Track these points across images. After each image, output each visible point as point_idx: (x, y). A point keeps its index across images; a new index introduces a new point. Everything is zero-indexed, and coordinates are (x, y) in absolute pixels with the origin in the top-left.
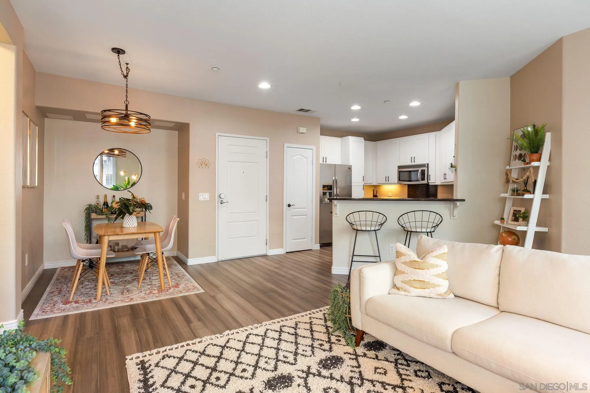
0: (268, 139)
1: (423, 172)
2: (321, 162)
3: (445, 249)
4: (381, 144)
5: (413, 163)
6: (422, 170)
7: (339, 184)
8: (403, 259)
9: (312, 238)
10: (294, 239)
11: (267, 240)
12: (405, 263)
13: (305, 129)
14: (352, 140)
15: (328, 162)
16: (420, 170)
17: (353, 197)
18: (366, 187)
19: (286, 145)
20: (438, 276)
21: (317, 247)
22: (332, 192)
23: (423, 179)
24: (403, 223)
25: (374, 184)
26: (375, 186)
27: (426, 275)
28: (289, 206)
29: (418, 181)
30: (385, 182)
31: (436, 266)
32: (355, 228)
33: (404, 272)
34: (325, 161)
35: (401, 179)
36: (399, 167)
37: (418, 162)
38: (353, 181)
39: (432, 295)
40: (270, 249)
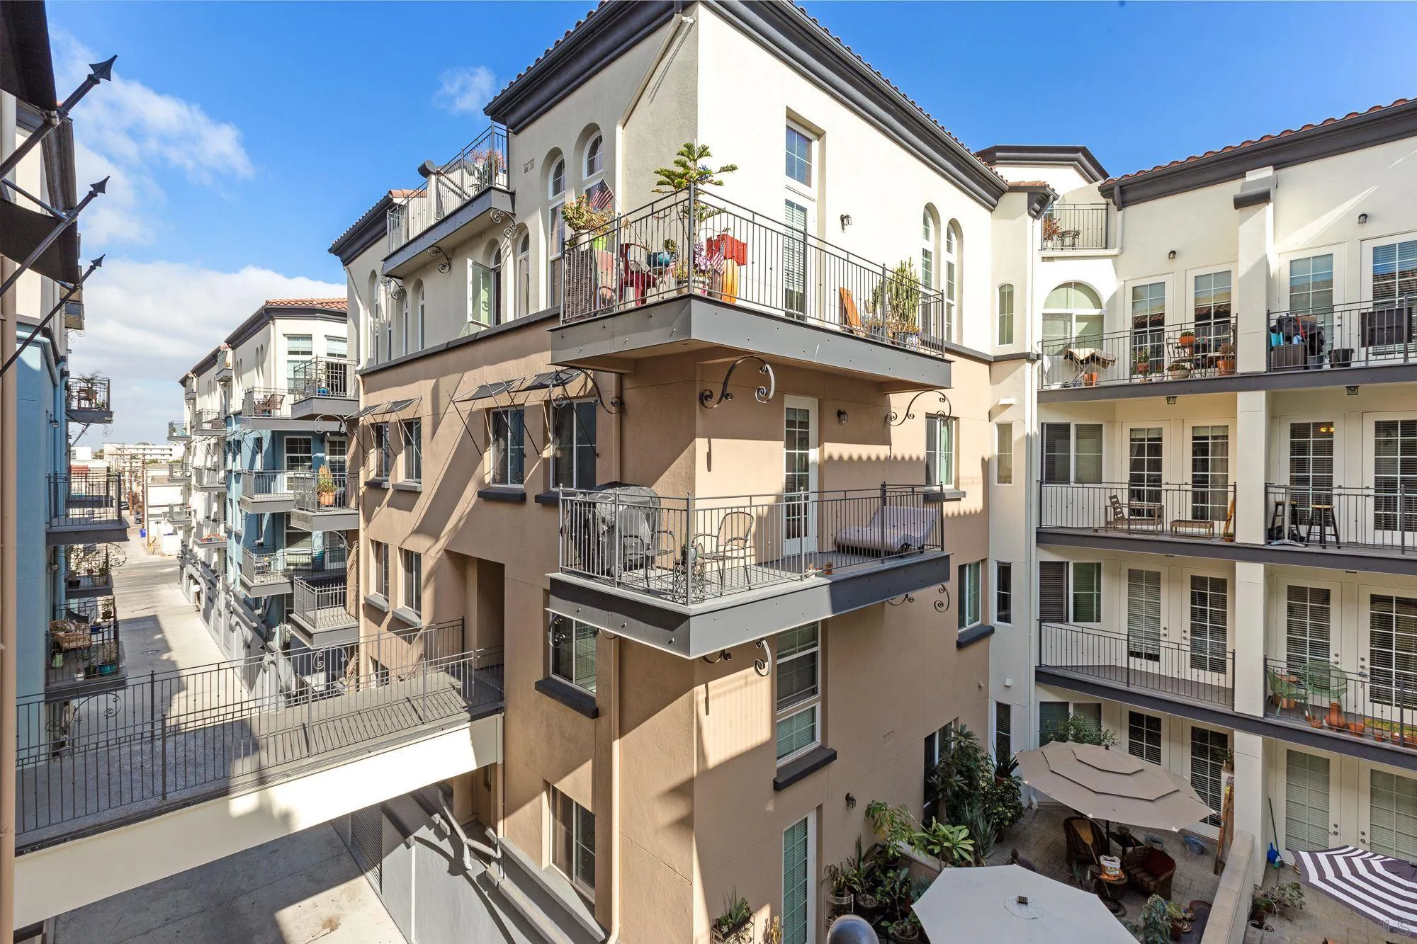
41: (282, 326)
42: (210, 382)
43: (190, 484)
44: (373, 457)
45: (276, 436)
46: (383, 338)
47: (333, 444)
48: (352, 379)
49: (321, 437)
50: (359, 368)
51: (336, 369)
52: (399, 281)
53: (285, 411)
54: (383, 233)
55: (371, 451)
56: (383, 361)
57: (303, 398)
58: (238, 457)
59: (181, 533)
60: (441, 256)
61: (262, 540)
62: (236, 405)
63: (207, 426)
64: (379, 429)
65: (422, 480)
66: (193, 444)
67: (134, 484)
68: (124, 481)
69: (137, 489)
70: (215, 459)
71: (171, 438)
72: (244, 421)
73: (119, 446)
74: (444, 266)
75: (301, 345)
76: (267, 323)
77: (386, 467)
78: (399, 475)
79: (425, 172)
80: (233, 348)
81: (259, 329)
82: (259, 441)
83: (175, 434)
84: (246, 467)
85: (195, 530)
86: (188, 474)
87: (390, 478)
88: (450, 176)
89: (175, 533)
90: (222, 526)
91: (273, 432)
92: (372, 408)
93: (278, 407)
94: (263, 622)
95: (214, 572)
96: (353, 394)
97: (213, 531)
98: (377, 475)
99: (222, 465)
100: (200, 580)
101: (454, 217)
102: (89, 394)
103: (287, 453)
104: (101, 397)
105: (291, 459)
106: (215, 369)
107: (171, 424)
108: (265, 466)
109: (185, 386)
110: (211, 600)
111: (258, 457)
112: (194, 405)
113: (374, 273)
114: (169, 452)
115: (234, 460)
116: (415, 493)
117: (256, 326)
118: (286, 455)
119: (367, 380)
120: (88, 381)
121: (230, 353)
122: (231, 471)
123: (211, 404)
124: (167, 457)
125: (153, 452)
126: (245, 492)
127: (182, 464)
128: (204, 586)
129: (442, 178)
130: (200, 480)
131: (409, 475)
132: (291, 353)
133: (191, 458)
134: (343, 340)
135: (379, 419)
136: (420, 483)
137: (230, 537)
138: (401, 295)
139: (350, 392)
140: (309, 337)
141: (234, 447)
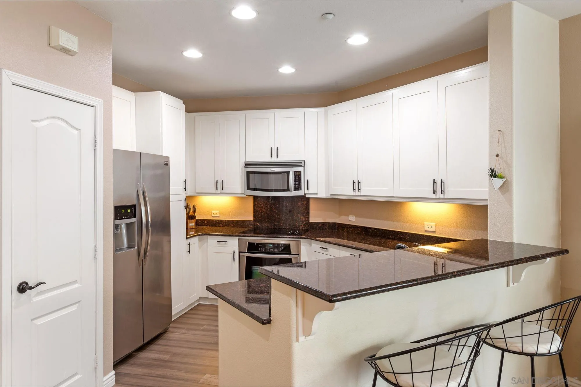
1: (298, 176)
5: (274, 159)
6: (295, 172)
14: (165, 101)
16: (292, 171)
19: (8, 77)
22: (134, 222)
23: (298, 187)
29: (288, 190)
30: (214, 191)
35: (251, 186)
36: (248, 165)
37: (283, 157)
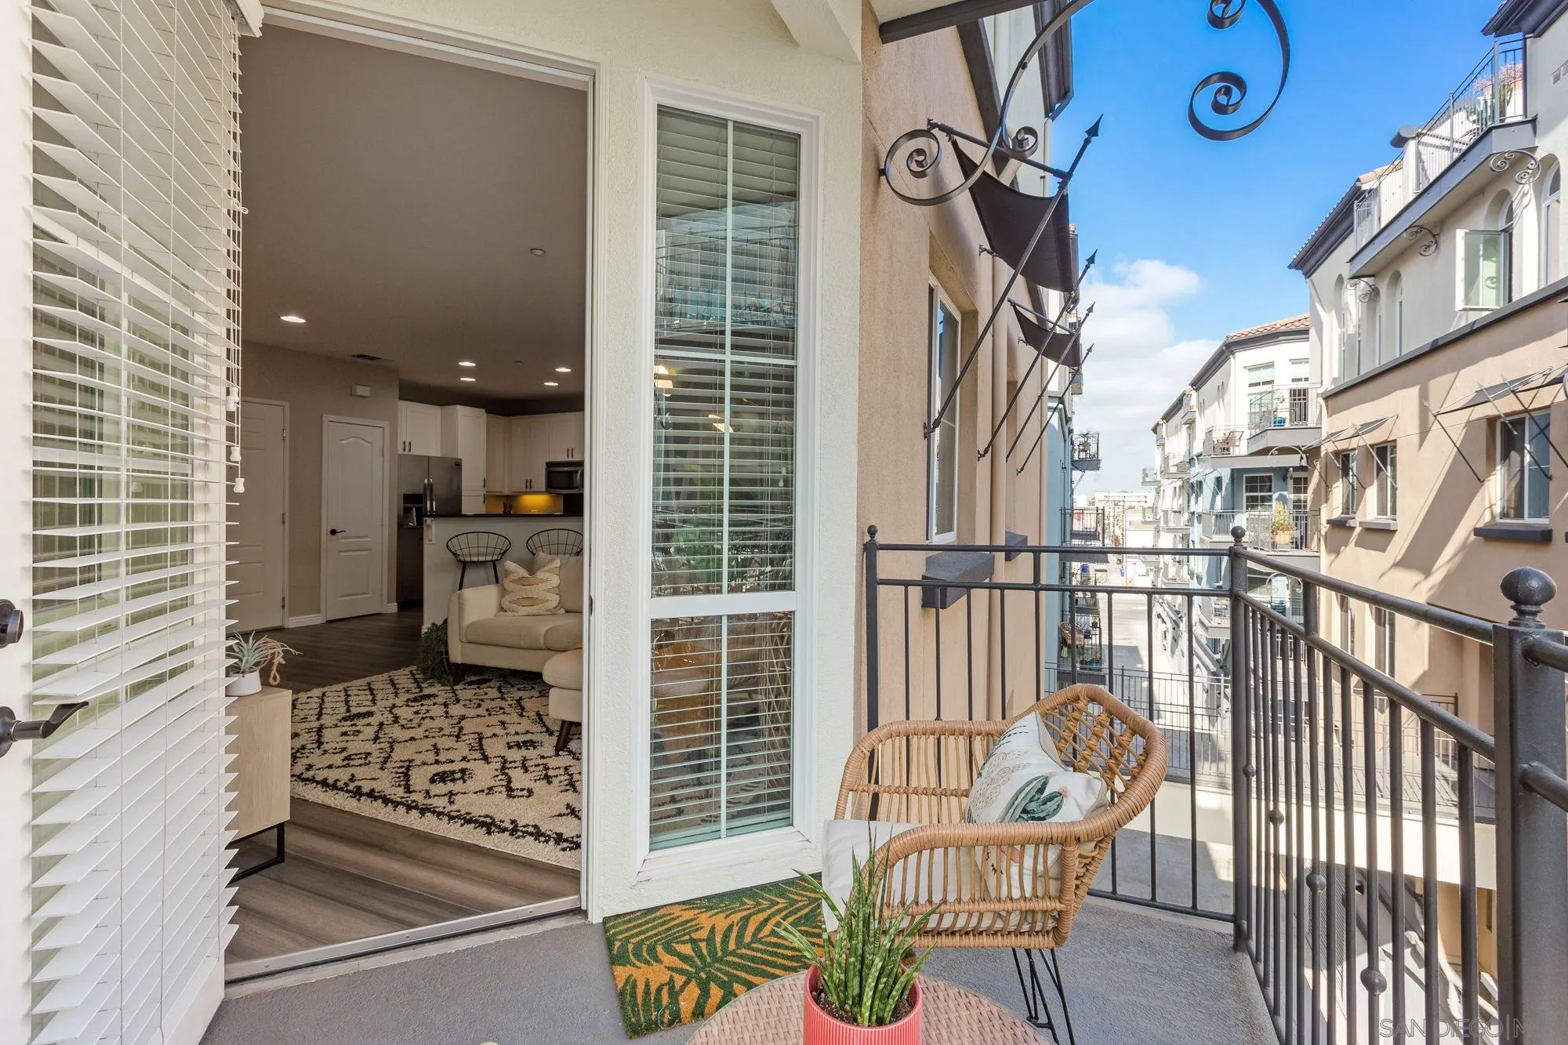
0: (287, 404)
2: (400, 451)
3: (557, 563)
4: (520, 422)
7: (437, 491)
8: (511, 577)
9: (381, 590)
10: (342, 596)
11: (284, 599)
12: (514, 581)
13: (368, 389)
14: (462, 412)
15: (414, 452)
17: (463, 513)
18: (488, 497)
19: (327, 418)
20: (548, 591)
21: (393, 608)
22: (422, 505)
24: (533, 547)
25: (506, 493)
26: (508, 497)
27: (536, 591)
28: (333, 532)
30: (524, 489)
31: (547, 580)
32: (462, 558)
33: (512, 592)
34: (407, 449)
35: (551, 485)
36: (549, 465)
38: (464, 487)
39: (541, 612)
40: (290, 616)
41: (1243, 358)
42: (1176, 427)
43: (1159, 526)
44: (1338, 491)
45: (1236, 474)
46: (1352, 349)
47: (1297, 481)
48: (1315, 405)
49: (1283, 473)
50: (1321, 391)
51: (1299, 395)
52: (1371, 280)
53: (1242, 449)
54: (1350, 230)
55: (1334, 486)
56: (1352, 377)
57: (1258, 431)
58: (1200, 499)
59: (1151, 574)
60: (1424, 236)
61: (1221, 583)
62: (1198, 448)
63: (1173, 470)
64: (1344, 457)
65: (1397, 517)
66: (1162, 489)
67: (1117, 527)
68: (1109, 524)
69: (1118, 532)
70: (1181, 501)
71: (1144, 483)
72: (1204, 461)
73: (1107, 494)
74: (1429, 246)
75: (1262, 375)
76: (1227, 358)
77: (1351, 503)
78: (1369, 511)
79: (1400, 142)
80: (1197, 390)
81: (1221, 365)
82: (1219, 480)
83: (1147, 479)
84: (1208, 507)
85: (1162, 571)
86: (1158, 517)
87: (1357, 516)
88: (1435, 132)
89: (1147, 575)
90: (1185, 567)
91: (1232, 470)
92: (1333, 435)
93: (1237, 443)
94: (1221, 667)
95: (1178, 613)
96: (1315, 421)
97: (1178, 571)
98: (1343, 513)
99: (1186, 506)
100: (1167, 619)
101: (1438, 183)
102: (1085, 446)
103: (1247, 492)
104: (1093, 449)
105: (1250, 499)
106: (1181, 413)
107: (1144, 470)
108: (1224, 507)
109: (1156, 433)
110: (1175, 640)
111: (1219, 498)
112: (1163, 450)
113: (1340, 277)
114: (1145, 499)
115: (1197, 502)
116: (1388, 532)
117: (1217, 364)
118: (1245, 495)
119: (1330, 402)
120: (1085, 436)
121: (1194, 394)
122: (1193, 513)
123: (1178, 445)
124: (1143, 504)
125: (1131, 499)
126: (1204, 532)
127: (1154, 509)
128: (1170, 625)
129: (1425, 139)
130: (1166, 522)
131: (1382, 511)
132: (1251, 385)
133: (1160, 501)
134: (1306, 361)
135: (1342, 446)
136: (1395, 520)
137: (1192, 578)
138: (1374, 294)
139: (1312, 421)
140: (1270, 365)
141: (1196, 488)
